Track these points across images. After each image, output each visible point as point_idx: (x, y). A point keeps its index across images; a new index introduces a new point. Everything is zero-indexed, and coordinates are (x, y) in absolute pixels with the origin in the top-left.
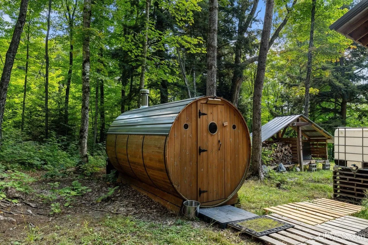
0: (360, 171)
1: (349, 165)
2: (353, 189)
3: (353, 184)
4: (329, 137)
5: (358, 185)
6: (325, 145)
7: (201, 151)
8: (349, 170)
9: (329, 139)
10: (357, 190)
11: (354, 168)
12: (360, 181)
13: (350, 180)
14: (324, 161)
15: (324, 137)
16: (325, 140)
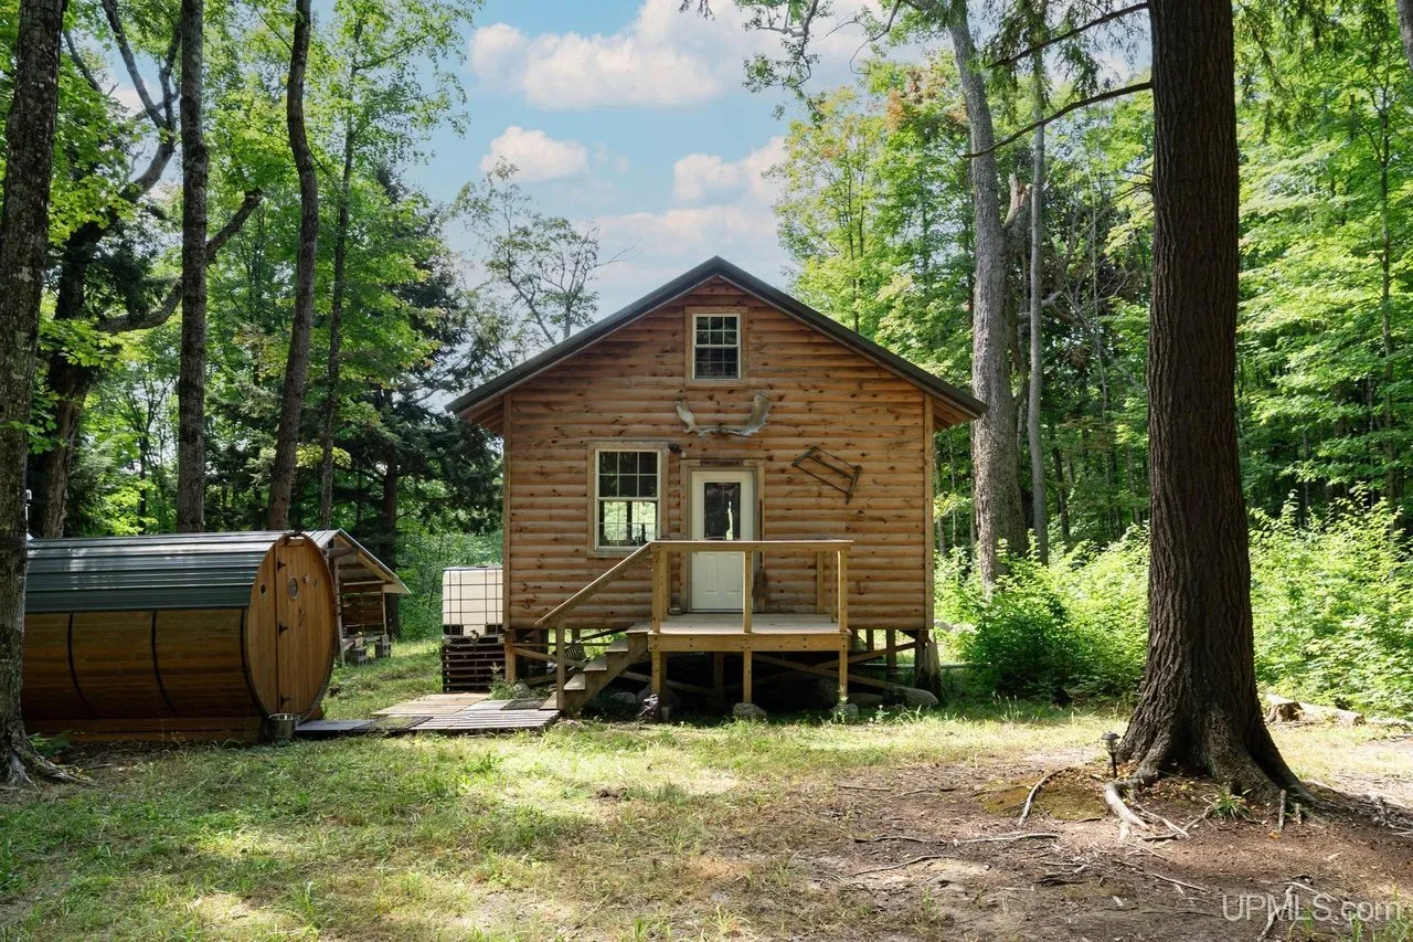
0: (482, 640)
1: (467, 633)
2: (472, 672)
3: (472, 664)
4: (389, 579)
5: (480, 664)
6: (378, 598)
7: (282, 629)
8: (467, 640)
9: (388, 583)
10: (479, 672)
11: (474, 637)
12: (482, 656)
13: (469, 657)
14: (378, 638)
15: (379, 579)
16: (379, 587)
